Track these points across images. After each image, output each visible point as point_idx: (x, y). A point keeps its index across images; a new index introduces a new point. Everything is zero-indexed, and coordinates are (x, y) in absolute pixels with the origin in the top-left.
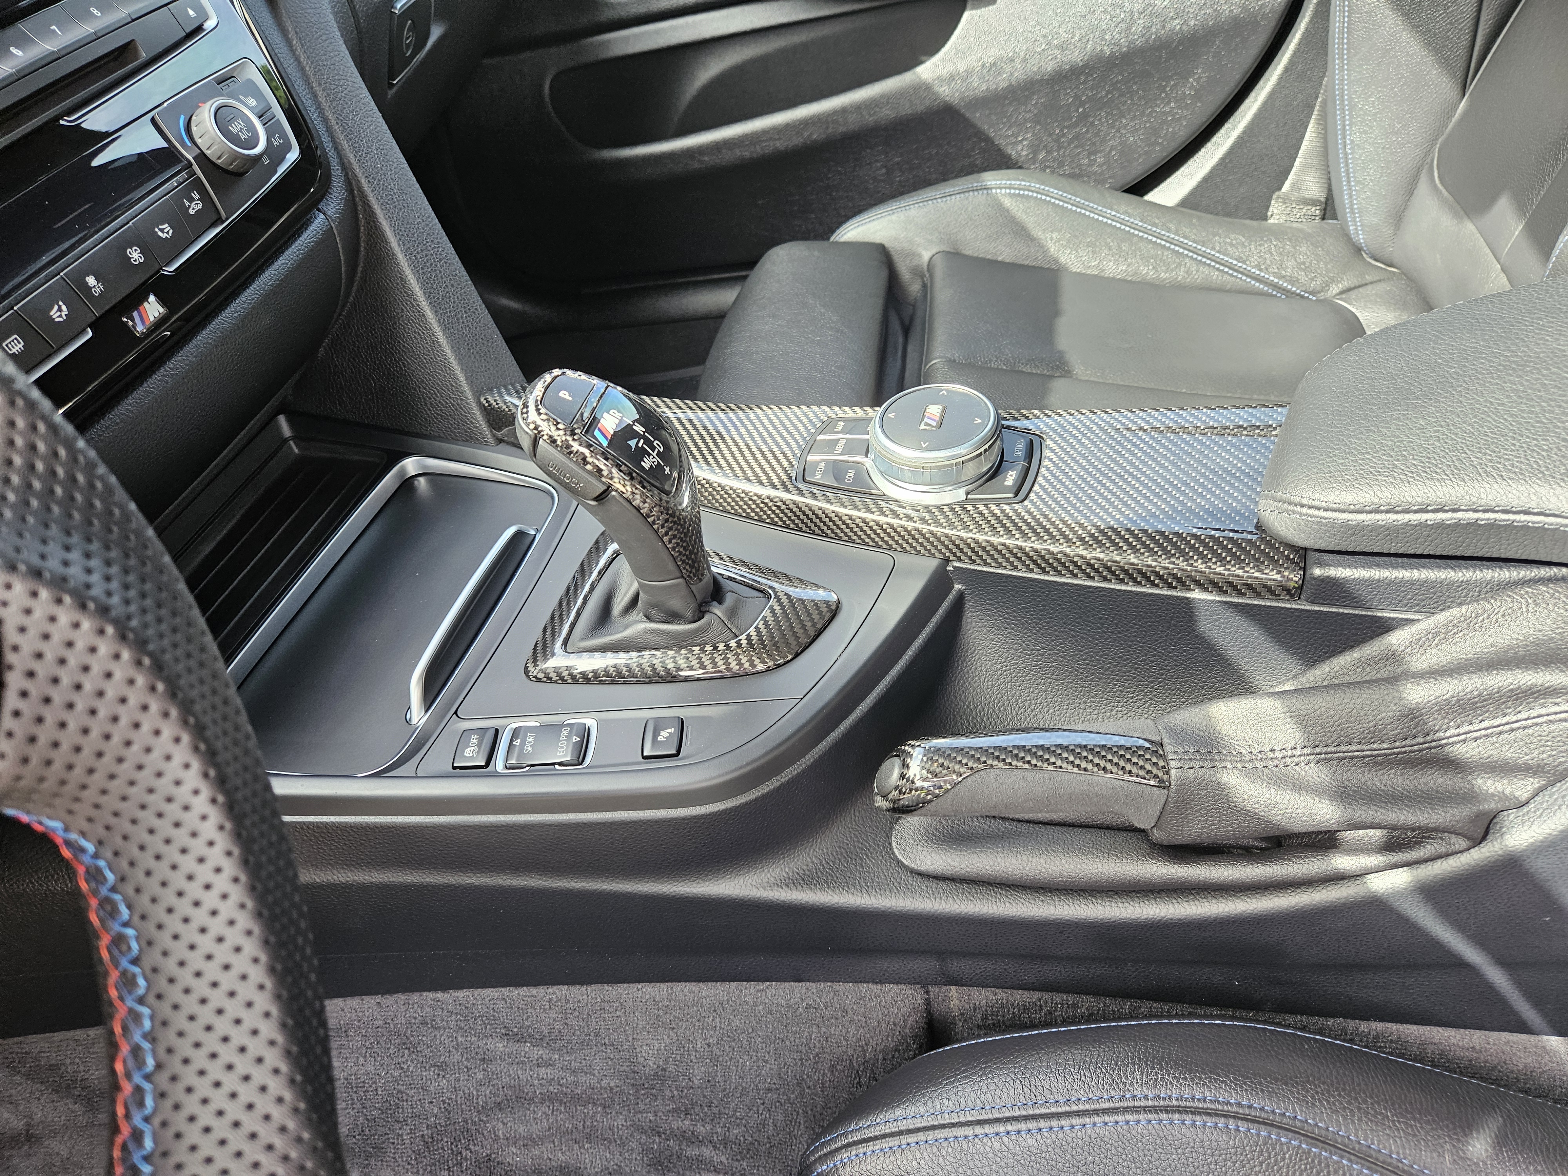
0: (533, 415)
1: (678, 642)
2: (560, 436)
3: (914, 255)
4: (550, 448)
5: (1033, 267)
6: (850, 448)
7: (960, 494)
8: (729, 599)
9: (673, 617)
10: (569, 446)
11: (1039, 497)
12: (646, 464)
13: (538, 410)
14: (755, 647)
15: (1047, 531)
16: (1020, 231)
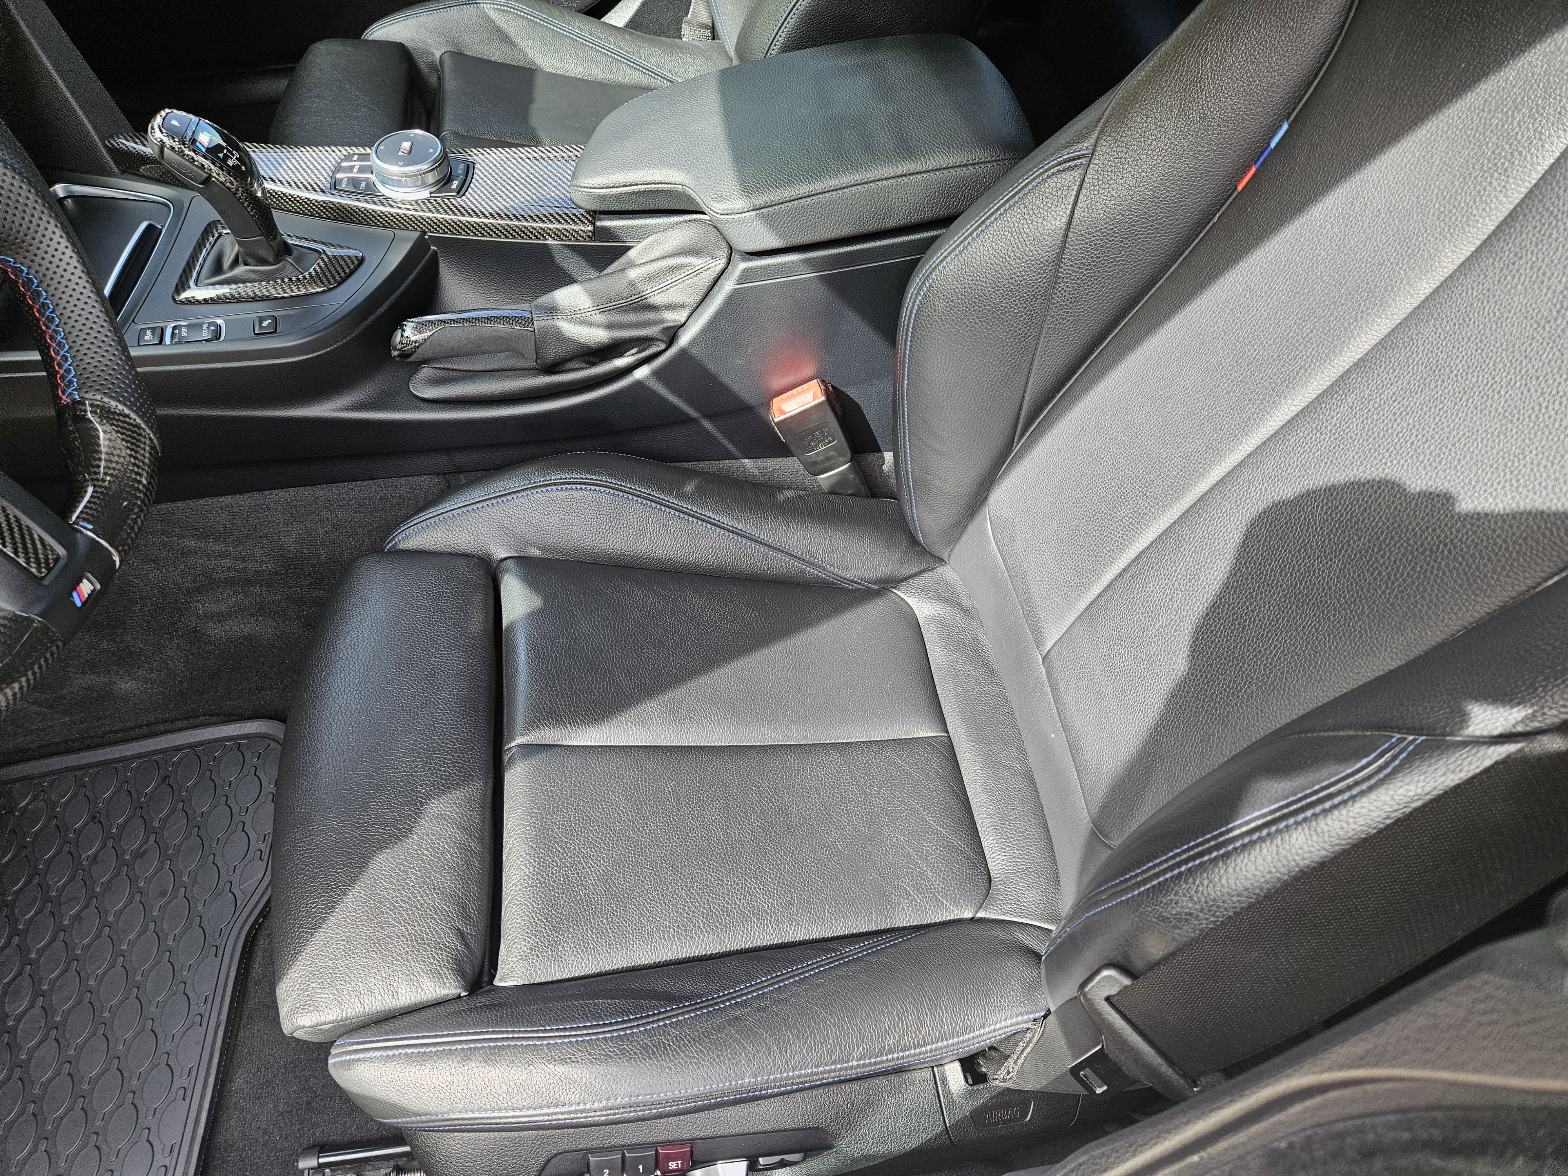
0: (158, 134)
1: (267, 277)
2: (176, 145)
3: (428, 53)
4: (172, 153)
5: (518, 66)
6: (362, 170)
7: (425, 194)
8: (295, 253)
9: (263, 262)
10: (183, 151)
11: (471, 195)
12: (230, 163)
13: (161, 131)
14: (315, 279)
15: (474, 211)
16: (506, 39)
